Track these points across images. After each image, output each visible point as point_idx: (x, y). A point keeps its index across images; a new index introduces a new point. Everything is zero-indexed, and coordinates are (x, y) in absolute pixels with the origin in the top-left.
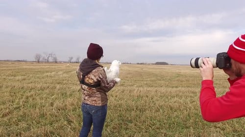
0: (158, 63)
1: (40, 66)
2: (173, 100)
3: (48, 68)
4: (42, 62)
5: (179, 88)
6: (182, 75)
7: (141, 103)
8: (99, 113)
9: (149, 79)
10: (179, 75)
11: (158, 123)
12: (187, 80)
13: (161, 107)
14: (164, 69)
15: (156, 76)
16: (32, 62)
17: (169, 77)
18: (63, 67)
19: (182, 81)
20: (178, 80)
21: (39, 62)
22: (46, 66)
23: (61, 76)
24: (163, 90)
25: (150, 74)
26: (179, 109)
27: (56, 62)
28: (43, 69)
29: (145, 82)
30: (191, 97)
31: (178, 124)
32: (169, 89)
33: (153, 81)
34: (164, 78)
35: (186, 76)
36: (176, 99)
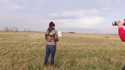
0: (70, 33)
1: (8, 33)
2: (79, 48)
3: (13, 34)
4: (9, 31)
5: (82, 43)
6: (82, 38)
7: (66, 49)
8: (54, 49)
9: (67, 40)
10: (81, 38)
11: (74, 56)
13: (75, 50)
14: (74, 35)
15: (71, 38)
16: (3, 31)
17: (76, 39)
18: (22, 34)
19: (83, 41)
20: (81, 40)
21: (7, 31)
22: (12, 34)
23: (23, 38)
24: (75, 44)
25: (67, 38)
26: (82, 51)
27: (17, 31)
28: (11, 35)
29: (66, 41)
30: (87, 47)
31: (83, 56)
32: (77, 44)
33: (69, 40)
34: (74, 39)
35: (84, 39)
36: (80, 47)
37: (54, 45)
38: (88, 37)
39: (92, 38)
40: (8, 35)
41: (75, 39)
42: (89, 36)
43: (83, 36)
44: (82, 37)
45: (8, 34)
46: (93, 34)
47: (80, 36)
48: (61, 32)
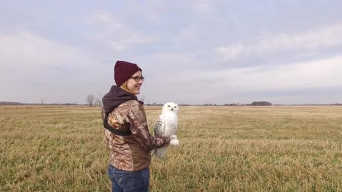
0: (255, 104)
4: (94, 106)
5: (292, 141)
6: (293, 120)
7: (226, 164)
9: (241, 127)
10: (288, 120)
12: (303, 128)
13: (261, 171)
14: (266, 111)
15: (254, 121)
17: (273, 124)
19: (296, 129)
20: (287, 128)
21: (91, 105)
24: (264, 143)
25: (242, 120)
26: (293, 176)
29: (236, 132)
30: (313, 155)
32: (274, 142)
33: (247, 129)
34: (266, 125)
35: (301, 121)
36: (286, 158)
37: (132, 169)
38: (313, 114)
39: (331, 120)
40: (84, 114)
41: (269, 122)
42: (317, 112)
43: (295, 114)
44: (294, 118)
45: (90, 112)
46: (330, 105)
47: (286, 114)
48: (173, 105)
